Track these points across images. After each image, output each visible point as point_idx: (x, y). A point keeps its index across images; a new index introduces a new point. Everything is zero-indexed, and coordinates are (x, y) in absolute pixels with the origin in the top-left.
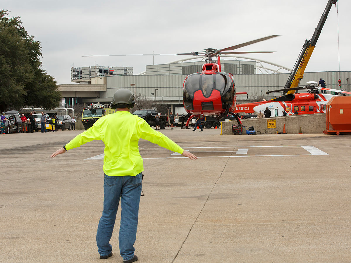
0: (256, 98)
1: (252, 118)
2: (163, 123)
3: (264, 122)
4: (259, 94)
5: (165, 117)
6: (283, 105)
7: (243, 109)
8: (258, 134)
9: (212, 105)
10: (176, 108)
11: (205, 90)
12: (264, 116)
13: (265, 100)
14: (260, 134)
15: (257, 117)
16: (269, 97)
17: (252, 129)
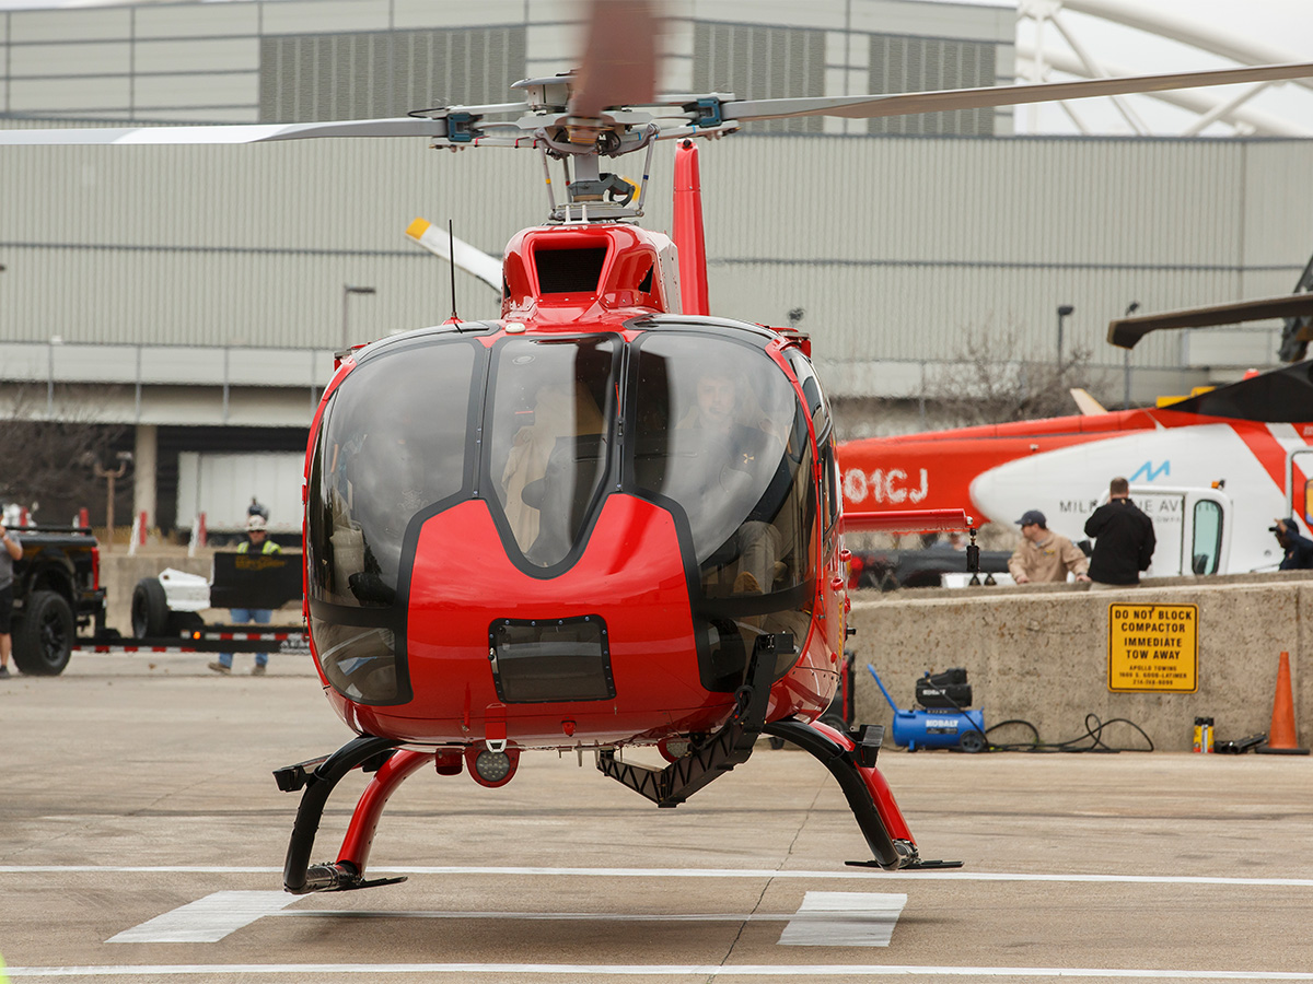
0: (1005, 380)
1: (955, 581)
2: (52, 617)
3: (1077, 630)
4: (1039, 343)
5: (74, 550)
6: (1274, 463)
7: (871, 489)
8: (1006, 749)
9: (595, 649)
10: (188, 463)
11: (529, 498)
12: (1084, 565)
13: (1090, 408)
14: (1036, 748)
15: (1006, 570)
16: (1135, 375)
17: (952, 691)
